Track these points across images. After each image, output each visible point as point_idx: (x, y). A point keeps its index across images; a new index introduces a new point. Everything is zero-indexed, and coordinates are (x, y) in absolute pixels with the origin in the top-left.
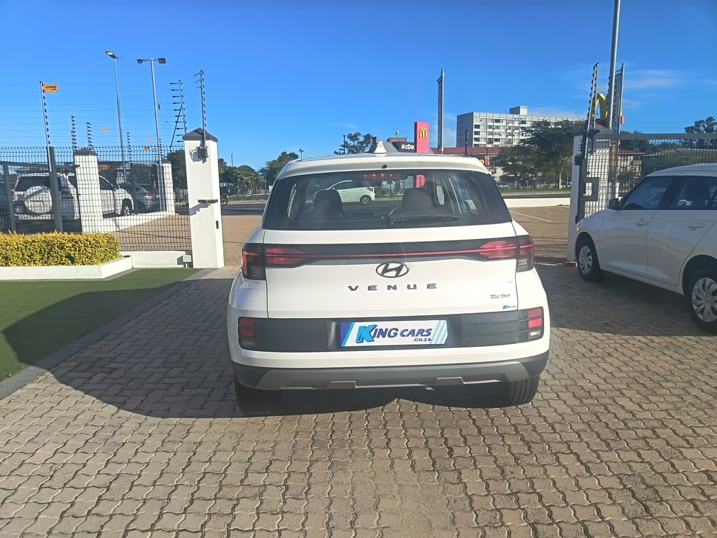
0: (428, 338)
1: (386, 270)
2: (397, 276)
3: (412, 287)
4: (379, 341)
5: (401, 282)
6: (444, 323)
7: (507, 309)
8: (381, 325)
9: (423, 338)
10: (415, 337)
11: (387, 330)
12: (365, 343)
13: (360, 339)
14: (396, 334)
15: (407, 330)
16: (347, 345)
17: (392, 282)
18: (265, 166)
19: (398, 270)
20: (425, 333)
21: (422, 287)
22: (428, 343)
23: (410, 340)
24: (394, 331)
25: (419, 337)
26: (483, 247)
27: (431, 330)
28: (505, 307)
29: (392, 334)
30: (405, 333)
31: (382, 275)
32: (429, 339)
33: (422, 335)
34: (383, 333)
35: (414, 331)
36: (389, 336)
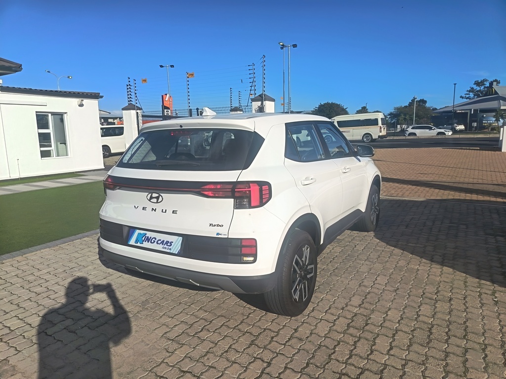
0: (170, 247)
1: (151, 198)
2: (157, 202)
3: (164, 211)
4: (146, 245)
5: (158, 207)
6: (181, 238)
7: (220, 236)
8: (149, 234)
9: (167, 247)
10: (163, 246)
11: (151, 237)
12: (139, 244)
13: (137, 241)
14: (154, 241)
15: (160, 240)
16: (130, 243)
17: (155, 206)
18: (392, 111)
19: (157, 198)
20: (169, 244)
21: (169, 212)
22: (168, 251)
23: (160, 247)
24: (154, 239)
25: (165, 246)
26: (203, 187)
27: (173, 242)
28: (218, 234)
29: (152, 242)
30: (159, 242)
31: (150, 200)
32: (170, 249)
33: (167, 245)
34: (148, 240)
35: (164, 241)
36: (151, 242)
